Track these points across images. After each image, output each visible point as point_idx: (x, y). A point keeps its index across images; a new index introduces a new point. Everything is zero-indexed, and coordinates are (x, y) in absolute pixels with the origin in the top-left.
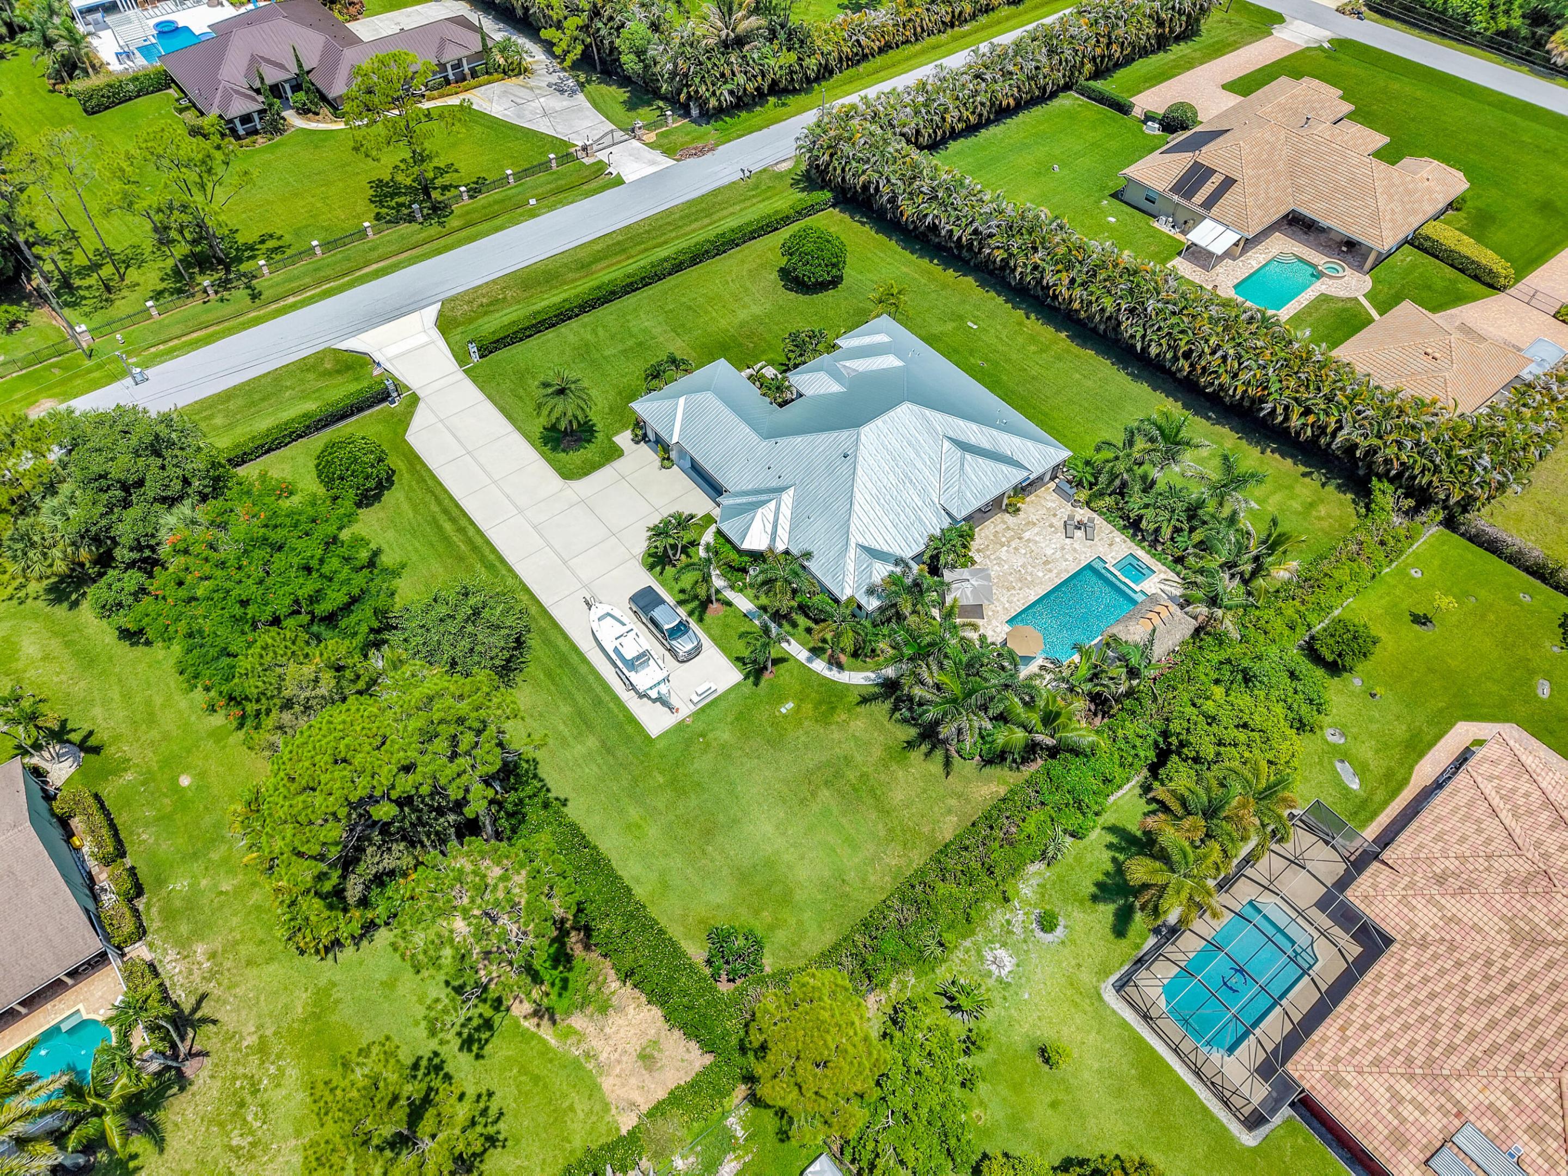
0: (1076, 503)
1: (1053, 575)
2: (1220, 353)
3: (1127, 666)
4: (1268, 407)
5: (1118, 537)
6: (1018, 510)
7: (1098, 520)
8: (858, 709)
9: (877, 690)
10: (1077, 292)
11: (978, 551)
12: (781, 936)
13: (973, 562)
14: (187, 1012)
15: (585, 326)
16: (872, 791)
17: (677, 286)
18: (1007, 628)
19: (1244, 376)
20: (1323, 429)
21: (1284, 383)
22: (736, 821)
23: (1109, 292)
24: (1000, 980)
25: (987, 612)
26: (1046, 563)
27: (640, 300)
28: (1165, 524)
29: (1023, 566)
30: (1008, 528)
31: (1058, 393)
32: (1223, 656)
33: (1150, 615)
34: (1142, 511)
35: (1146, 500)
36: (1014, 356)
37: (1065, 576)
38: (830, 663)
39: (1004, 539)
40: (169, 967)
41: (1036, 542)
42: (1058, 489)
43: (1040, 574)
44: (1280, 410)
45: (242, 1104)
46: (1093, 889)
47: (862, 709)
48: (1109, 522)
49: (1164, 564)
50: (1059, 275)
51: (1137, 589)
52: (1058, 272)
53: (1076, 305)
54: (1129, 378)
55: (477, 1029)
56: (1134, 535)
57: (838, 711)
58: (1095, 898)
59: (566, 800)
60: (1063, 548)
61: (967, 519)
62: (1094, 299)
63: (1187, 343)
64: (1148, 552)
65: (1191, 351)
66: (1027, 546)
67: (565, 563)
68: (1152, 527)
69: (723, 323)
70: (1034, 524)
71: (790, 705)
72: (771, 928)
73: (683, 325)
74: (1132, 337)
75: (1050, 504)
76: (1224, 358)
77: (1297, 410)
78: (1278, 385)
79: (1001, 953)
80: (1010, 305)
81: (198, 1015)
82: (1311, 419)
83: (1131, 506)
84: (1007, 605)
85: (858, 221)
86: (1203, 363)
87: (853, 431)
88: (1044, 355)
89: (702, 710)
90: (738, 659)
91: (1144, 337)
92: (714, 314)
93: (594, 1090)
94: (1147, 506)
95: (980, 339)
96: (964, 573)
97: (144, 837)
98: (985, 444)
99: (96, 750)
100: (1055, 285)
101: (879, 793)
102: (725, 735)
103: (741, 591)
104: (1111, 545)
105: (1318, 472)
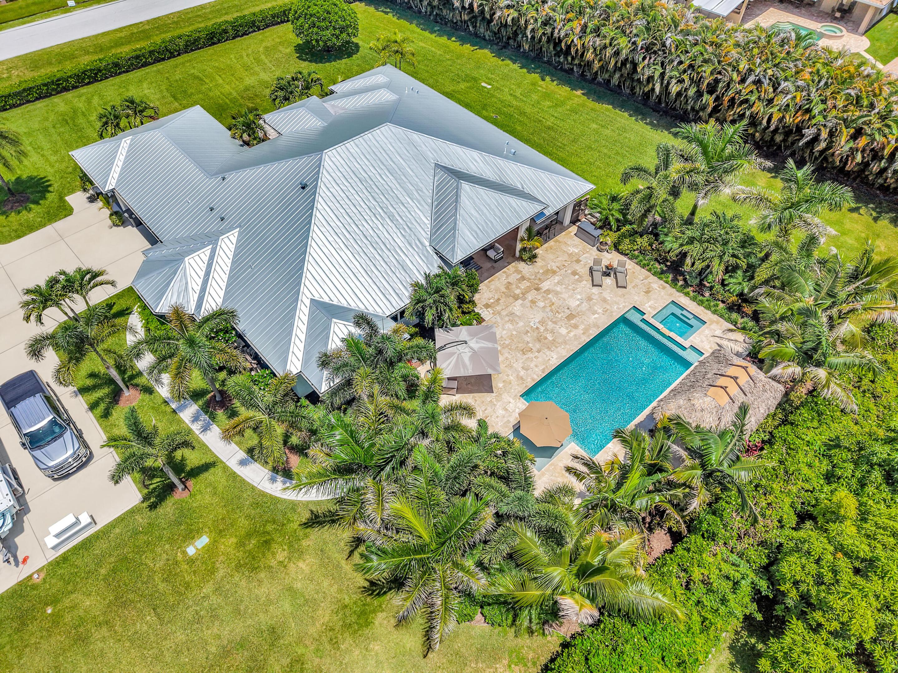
0: (601, 247)
1: (580, 331)
2: (751, 78)
3: (703, 466)
4: (809, 133)
5: (656, 283)
6: (535, 256)
7: (630, 265)
10: (589, 39)
11: (487, 306)
13: (480, 320)
15: (80, 96)
17: (190, 61)
18: (522, 404)
19: (782, 100)
20: (876, 155)
21: (830, 103)
23: (624, 32)
25: (497, 383)
26: (570, 317)
27: (148, 73)
28: (716, 261)
29: (542, 322)
30: (523, 278)
31: (574, 141)
32: (826, 435)
33: (722, 381)
34: (685, 248)
35: (689, 233)
36: (528, 110)
37: (594, 332)
38: (275, 470)
39: (518, 291)
41: (557, 293)
42: (582, 233)
43: (563, 331)
44: (824, 135)
48: (643, 267)
49: (715, 312)
50: (570, 24)
51: (687, 344)
52: (569, 20)
53: (589, 56)
54: (649, 127)
56: (675, 280)
57: (274, 546)
60: (589, 299)
61: (466, 262)
62: (608, 41)
63: (712, 73)
64: (694, 299)
65: (717, 81)
66: (545, 299)
68: (699, 265)
69: (227, 88)
70: (554, 272)
71: (203, 541)
73: (185, 92)
74: (650, 79)
75: (571, 250)
76: (758, 83)
77: (846, 133)
78: (821, 107)
80: (525, 70)
82: (862, 142)
83: (668, 246)
84: (522, 373)
85: (383, 11)
86: (731, 93)
87: (314, 158)
88: (559, 109)
89: (64, 558)
91: (662, 75)
92: (221, 81)
94: (691, 241)
95: (493, 96)
96: (463, 332)
98: (489, 174)
100: (567, 35)
104: (647, 292)
105: (866, 206)
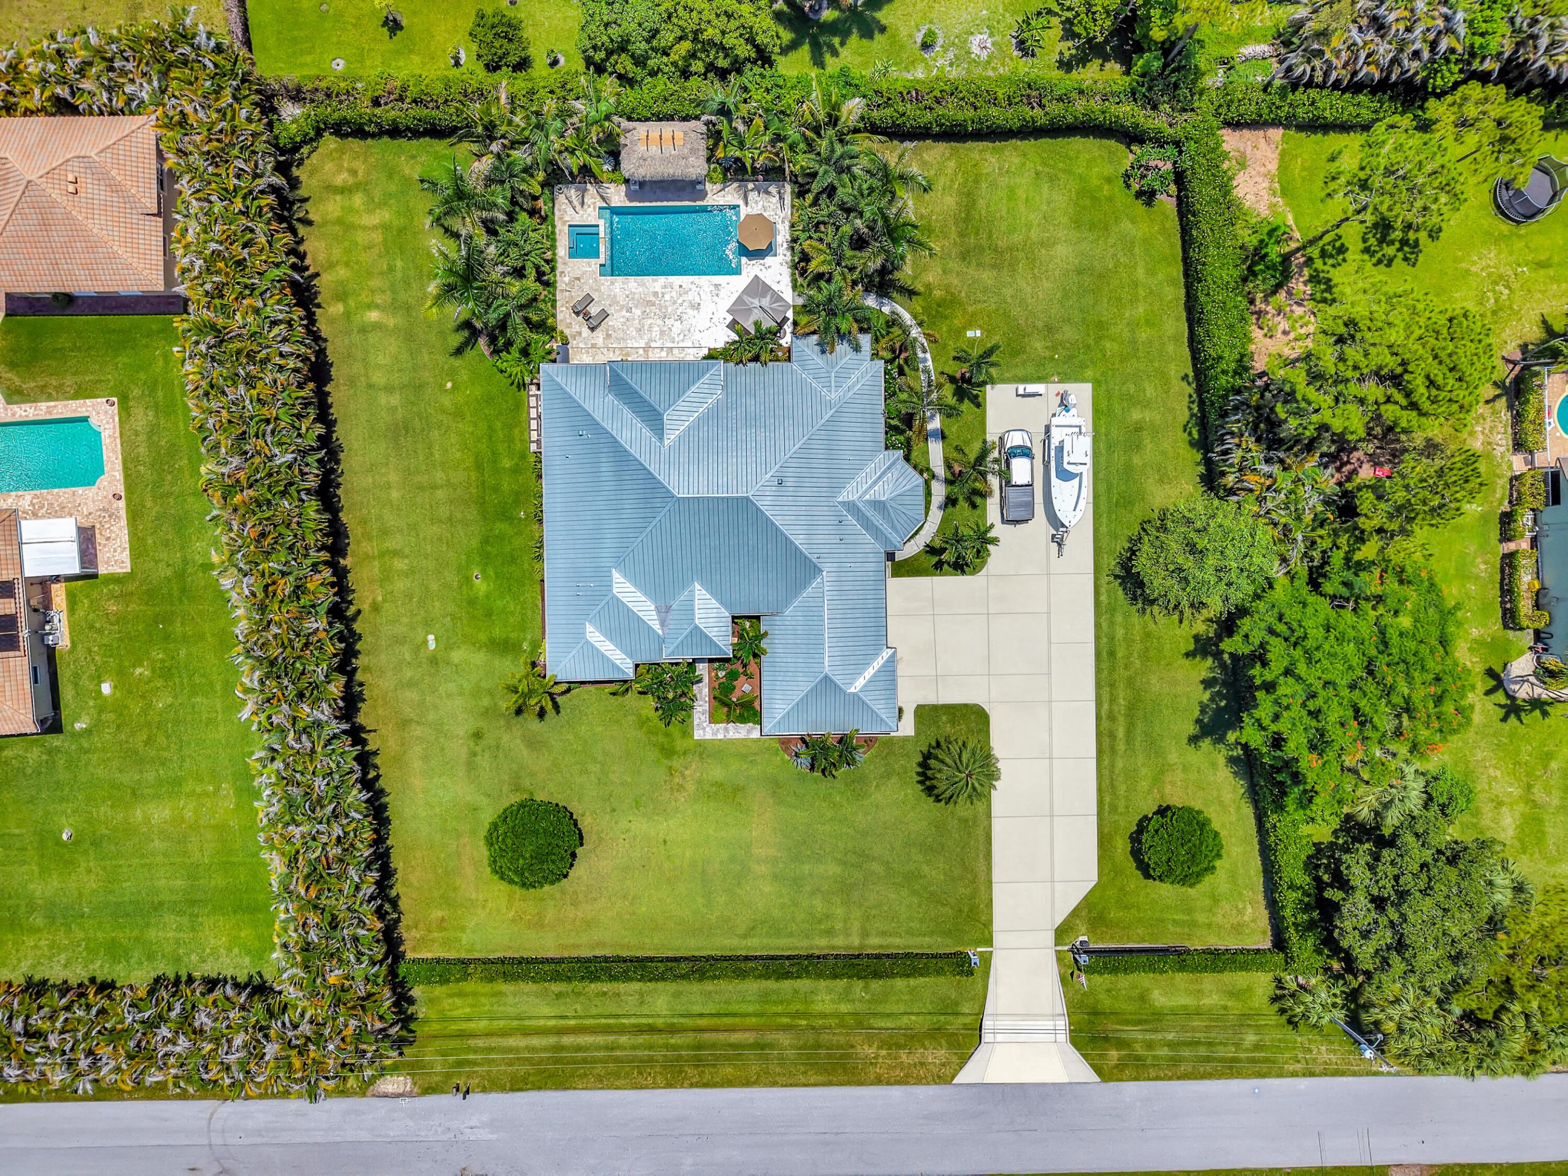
8: (922, 290)
9: (894, 295)
12: (1108, 170)
14: (1504, 399)
16: (967, 220)
22: (1079, 272)
24: (991, 35)
40: (1504, 442)
45: (1494, 313)
46: (877, 36)
47: (919, 287)
55: (1331, 256)
57: (938, 300)
58: (883, 29)
59: (1183, 379)
67: (1049, 613)
71: (970, 334)
72: (1109, 180)
79: (975, 49)
81: (1498, 392)
90: (978, 405)
93: (1283, 167)
97: (1483, 567)
99: (1491, 673)
101: (963, 215)
102: (1038, 346)
103: (928, 469)
104: (578, 278)
